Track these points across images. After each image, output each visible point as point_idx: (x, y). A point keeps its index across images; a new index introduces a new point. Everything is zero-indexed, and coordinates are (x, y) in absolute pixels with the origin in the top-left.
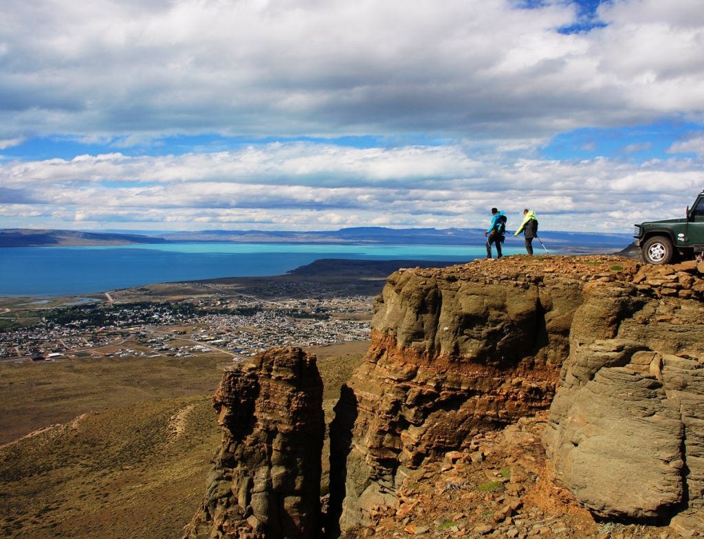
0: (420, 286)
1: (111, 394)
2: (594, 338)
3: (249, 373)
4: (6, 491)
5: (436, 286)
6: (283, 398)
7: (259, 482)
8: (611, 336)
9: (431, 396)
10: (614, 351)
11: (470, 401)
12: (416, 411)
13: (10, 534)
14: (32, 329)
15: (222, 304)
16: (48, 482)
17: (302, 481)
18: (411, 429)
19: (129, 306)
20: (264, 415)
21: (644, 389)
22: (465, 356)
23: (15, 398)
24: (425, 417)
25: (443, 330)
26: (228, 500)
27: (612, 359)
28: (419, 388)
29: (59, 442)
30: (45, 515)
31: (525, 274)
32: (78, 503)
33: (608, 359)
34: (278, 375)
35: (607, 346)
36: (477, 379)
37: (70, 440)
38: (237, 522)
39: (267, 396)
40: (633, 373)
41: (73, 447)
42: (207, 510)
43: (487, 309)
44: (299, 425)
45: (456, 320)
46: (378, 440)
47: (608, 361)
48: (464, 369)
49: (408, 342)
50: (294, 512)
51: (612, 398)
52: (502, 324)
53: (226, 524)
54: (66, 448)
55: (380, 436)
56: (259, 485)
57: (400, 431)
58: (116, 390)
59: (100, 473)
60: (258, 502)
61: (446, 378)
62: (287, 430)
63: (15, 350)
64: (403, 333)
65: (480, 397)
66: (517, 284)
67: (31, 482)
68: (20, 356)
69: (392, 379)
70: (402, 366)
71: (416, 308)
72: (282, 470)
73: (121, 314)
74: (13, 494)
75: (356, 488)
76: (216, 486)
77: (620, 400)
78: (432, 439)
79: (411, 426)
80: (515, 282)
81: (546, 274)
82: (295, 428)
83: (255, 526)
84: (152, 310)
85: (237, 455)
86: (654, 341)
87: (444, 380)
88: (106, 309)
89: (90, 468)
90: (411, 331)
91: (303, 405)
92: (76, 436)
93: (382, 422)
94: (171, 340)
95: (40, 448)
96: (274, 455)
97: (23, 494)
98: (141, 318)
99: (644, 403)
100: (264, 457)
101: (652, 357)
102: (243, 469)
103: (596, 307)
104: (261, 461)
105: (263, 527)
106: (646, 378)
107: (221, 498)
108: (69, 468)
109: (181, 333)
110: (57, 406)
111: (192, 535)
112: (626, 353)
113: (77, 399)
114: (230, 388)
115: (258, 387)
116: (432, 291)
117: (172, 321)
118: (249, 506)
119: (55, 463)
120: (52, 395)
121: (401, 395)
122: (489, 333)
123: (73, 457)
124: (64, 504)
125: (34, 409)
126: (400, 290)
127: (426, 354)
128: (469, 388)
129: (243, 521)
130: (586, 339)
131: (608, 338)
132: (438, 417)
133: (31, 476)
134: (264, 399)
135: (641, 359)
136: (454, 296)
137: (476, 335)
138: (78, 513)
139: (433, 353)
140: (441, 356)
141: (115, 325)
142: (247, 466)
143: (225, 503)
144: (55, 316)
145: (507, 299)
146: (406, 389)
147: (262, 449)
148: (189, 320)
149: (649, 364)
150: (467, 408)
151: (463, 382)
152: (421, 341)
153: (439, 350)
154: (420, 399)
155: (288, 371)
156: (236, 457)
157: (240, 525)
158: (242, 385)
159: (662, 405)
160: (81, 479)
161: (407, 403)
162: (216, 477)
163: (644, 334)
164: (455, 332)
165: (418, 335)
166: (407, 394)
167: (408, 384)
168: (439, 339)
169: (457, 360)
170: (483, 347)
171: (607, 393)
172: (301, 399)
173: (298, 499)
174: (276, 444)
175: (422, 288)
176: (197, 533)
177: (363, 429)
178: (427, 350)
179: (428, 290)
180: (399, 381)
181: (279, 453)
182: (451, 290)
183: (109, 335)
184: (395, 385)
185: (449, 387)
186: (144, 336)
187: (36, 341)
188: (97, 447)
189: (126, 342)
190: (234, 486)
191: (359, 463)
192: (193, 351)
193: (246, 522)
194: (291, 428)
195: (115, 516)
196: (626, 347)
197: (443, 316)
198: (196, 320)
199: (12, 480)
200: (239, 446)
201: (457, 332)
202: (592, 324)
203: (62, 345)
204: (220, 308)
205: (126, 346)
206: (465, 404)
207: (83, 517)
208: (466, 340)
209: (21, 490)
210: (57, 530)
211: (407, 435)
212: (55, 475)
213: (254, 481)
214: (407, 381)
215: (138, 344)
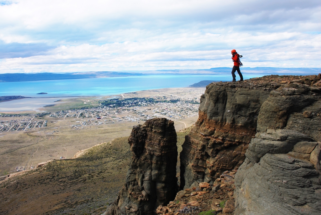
0: (217, 90)
1: (124, 132)
2: (268, 127)
3: (143, 129)
4: (89, 165)
5: (225, 90)
6: (157, 141)
7: (147, 176)
8: (280, 127)
9: (220, 144)
10: (278, 140)
11: (240, 147)
12: (212, 150)
13: (90, 179)
14: (97, 108)
15: (164, 98)
16: (102, 162)
17: (165, 177)
18: (211, 159)
19: (130, 99)
20: (149, 148)
21: (299, 178)
22: (238, 125)
23: (92, 132)
24: (217, 153)
25: (227, 112)
26: (134, 183)
27: (276, 147)
28: (214, 139)
29: (105, 149)
30: (100, 174)
31: (271, 84)
32: (111, 171)
33: (272, 147)
34: (155, 130)
35: (274, 136)
36: (243, 136)
37: (109, 148)
38: (137, 192)
39: (150, 140)
40: (291, 161)
41: (110, 151)
42: (126, 186)
43: (249, 101)
44: (164, 153)
45: (234, 107)
46: (196, 163)
47: (272, 149)
48: (237, 131)
49: (211, 117)
50: (161, 191)
51: (269, 183)
52: (257, 109)
53: (133, 193)
54: (108, 151)
55: (197, 161)
56: (147, 178)
57: (206, 159)
58: (125, 131)
59: (119, 161)
60: (146, 185)
61: (228, 135)
62: (158, 155)
63: (91, 115)
64: (209, 113)
65: (245, 145)
66: (266, 89)
67: (96, 162)
68: (93, 117)
69: (202, 135)
70: (208, 128)
71: (214, 101)
72: (156, 172)
73: (127, 102)
74: (91, 165)
75: (189, 182)
76: (130, 176)
77: (275, 186)
78: (219, 165)
79: (211, 157)
80: (265, 88)
81: (282, 84)
82: (162, 154)
83: (144, 195)
84: (138, 101)
85: (138, 164)
86: (317, 133)
87: (227, 136)
88: (122, 100)
89: (115, 159)
90: (212, 112)
91: (166, 144)
92: (111, 147)
93: (198, 154)
94: (145, 112)
95: (99, 150)
96: (153, 165)
97: (94, 166)
98: (134, 104)
99: (296, 192)
100: (149, 165)
101: (314, 147)
102: (140, 170)
103: (270, 103)
104: (148, 167)
105: (148, 195)
106: (303, 167)
107: (131, 181)
108: (108, 158)
109: (149, 110)
110: (105, 135)
111: (121, 195)
112: (289, 143)
113: (112, 133)
114: (135, 135)
115: (147, 135)
116: (222, 92)
117: (146, 105)
118: (142, 186)
119: (104, 156)
120: (104, 132)
121: (206, 142)
122: (250, 114)
123: (110, 154)
124: (107, 171)
125: (98, 136)
126: (209, 92)
127: (219, 123)
128: (239, 141)
129: (140, 192)
130: (261, 128)
131: (278, 128)
132: (223, 154)
133: (96, 160)
134: (149, 141)
135: (303, 148)
136: (233, 95)
137: (243, 114)
138: (111, 174)
139: (223, 123)
140: (226, 124)
141: (125, 107)
142: (142, 169)
143: (133, 184)
144: (104, 103)
145: (260, 97)
146: (208, 140)
147: (148, 162)
148: (152, 105)
149: (310, 153)
150: (238, 150)
151: (236, 137)
152: (217, 117)
153: (226, 121)
154: (214, 145)
155: (159, 129)
156: (138, 165)
157: (138, 194)
158: (140, 134)
159: (315, 196)
160: (112, 162)
161: (208, 146)
162: (130, 173)
163: (308, 126)
164: (233, 113)
165: (215, 114)
166: (209, 142)
167: (209, 137)
168: (225, 116)
169: (234, 127)
170: (247, 120)
171: (266, 177)
172: (165, 141)
173: (163, 185)
174: (154, 161)
175: (217, 91)
176: (123, 195)
177: (193, 156)
178: (219, 121)
179: (221, 92)
180: (205, 136)
181: (155, 165)
182: (232, 92)
183: (123, 110)
184: (203, 138)
185: (229, 140)
186: (135, 111)
187: (98, 112)
188: (118, 151)
189: (129, 113)
190: (137, 177)
191: (190, 171)
192: (154, 116)
193: (141, 193)
194: (160, 154)
195: (123, 177)
196: (289, 137)
197: (228, 105)
198: (154, 105)
199: (90, 161)
200: (139, 160)
201: (234, 113)
202: (266, 116)
203: (107, 114)
204: (164, 100)
205: (129, 114)
206: (237, 149)
207: (113, 176)
208: (239, 117)
209: (93, 165)
210: (104, 179)
211: (209, 161)
212: (104, 160)
213: (145, 176)
214: (209, 136)
215: (133, 113)
